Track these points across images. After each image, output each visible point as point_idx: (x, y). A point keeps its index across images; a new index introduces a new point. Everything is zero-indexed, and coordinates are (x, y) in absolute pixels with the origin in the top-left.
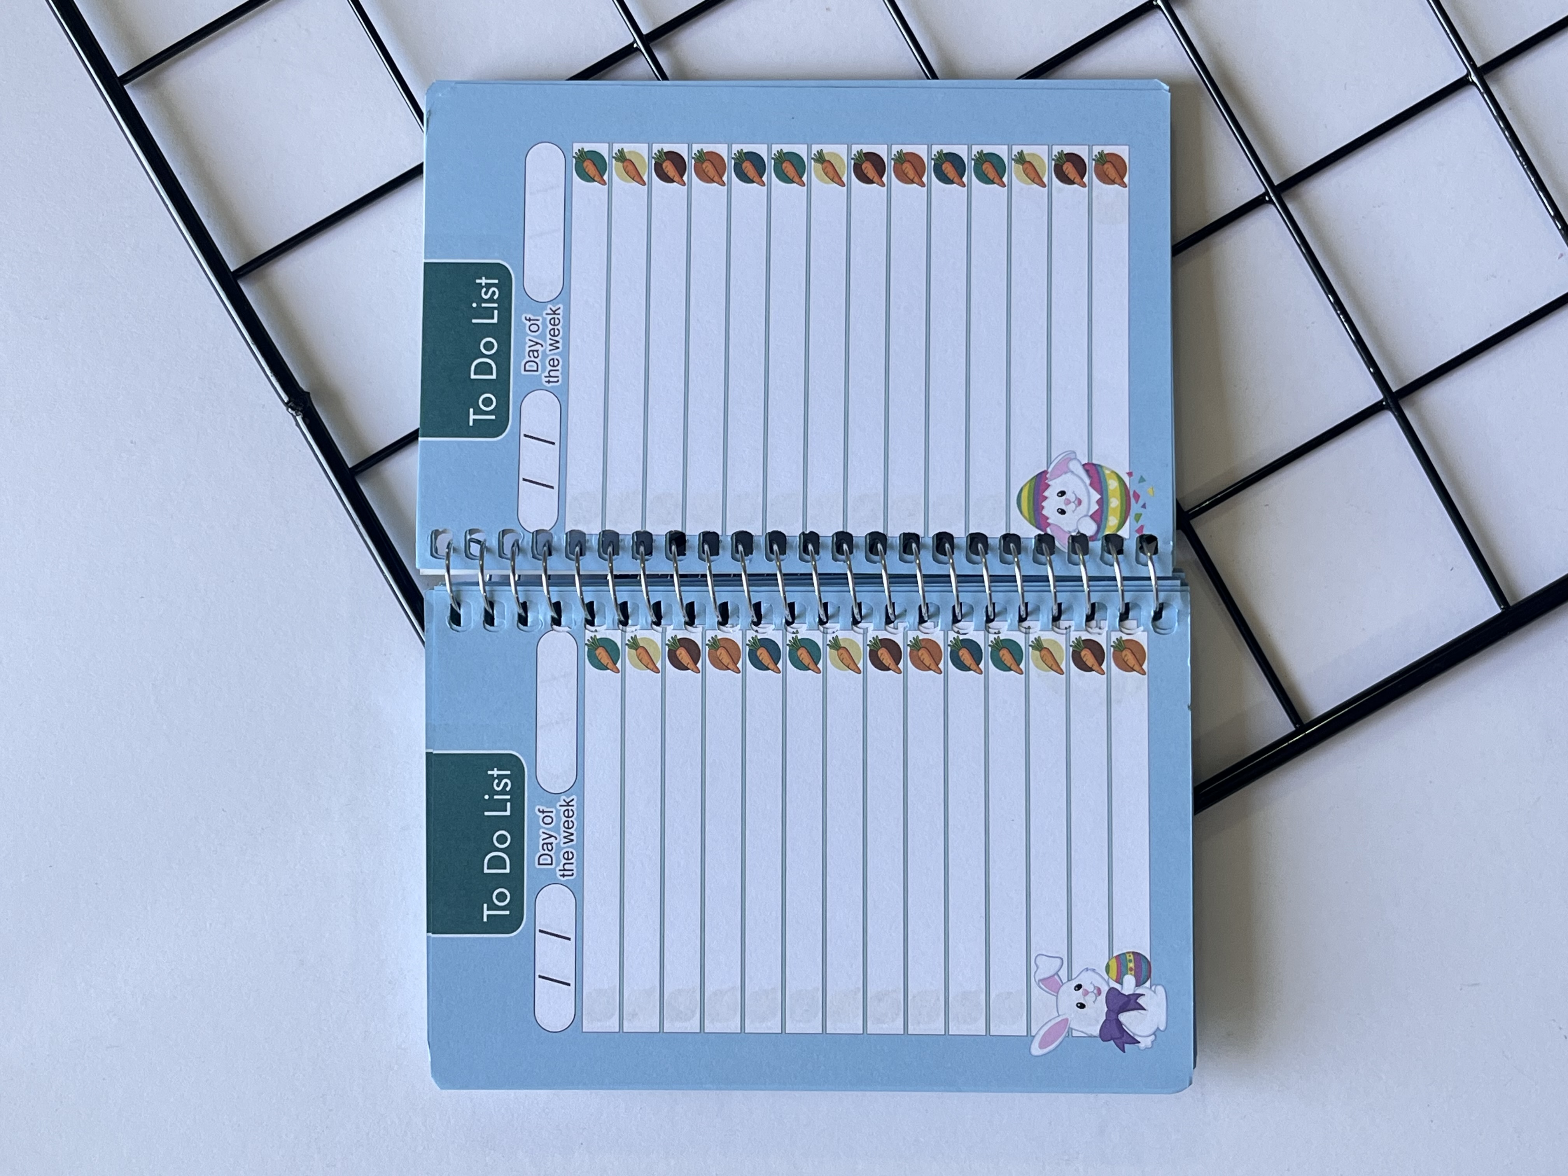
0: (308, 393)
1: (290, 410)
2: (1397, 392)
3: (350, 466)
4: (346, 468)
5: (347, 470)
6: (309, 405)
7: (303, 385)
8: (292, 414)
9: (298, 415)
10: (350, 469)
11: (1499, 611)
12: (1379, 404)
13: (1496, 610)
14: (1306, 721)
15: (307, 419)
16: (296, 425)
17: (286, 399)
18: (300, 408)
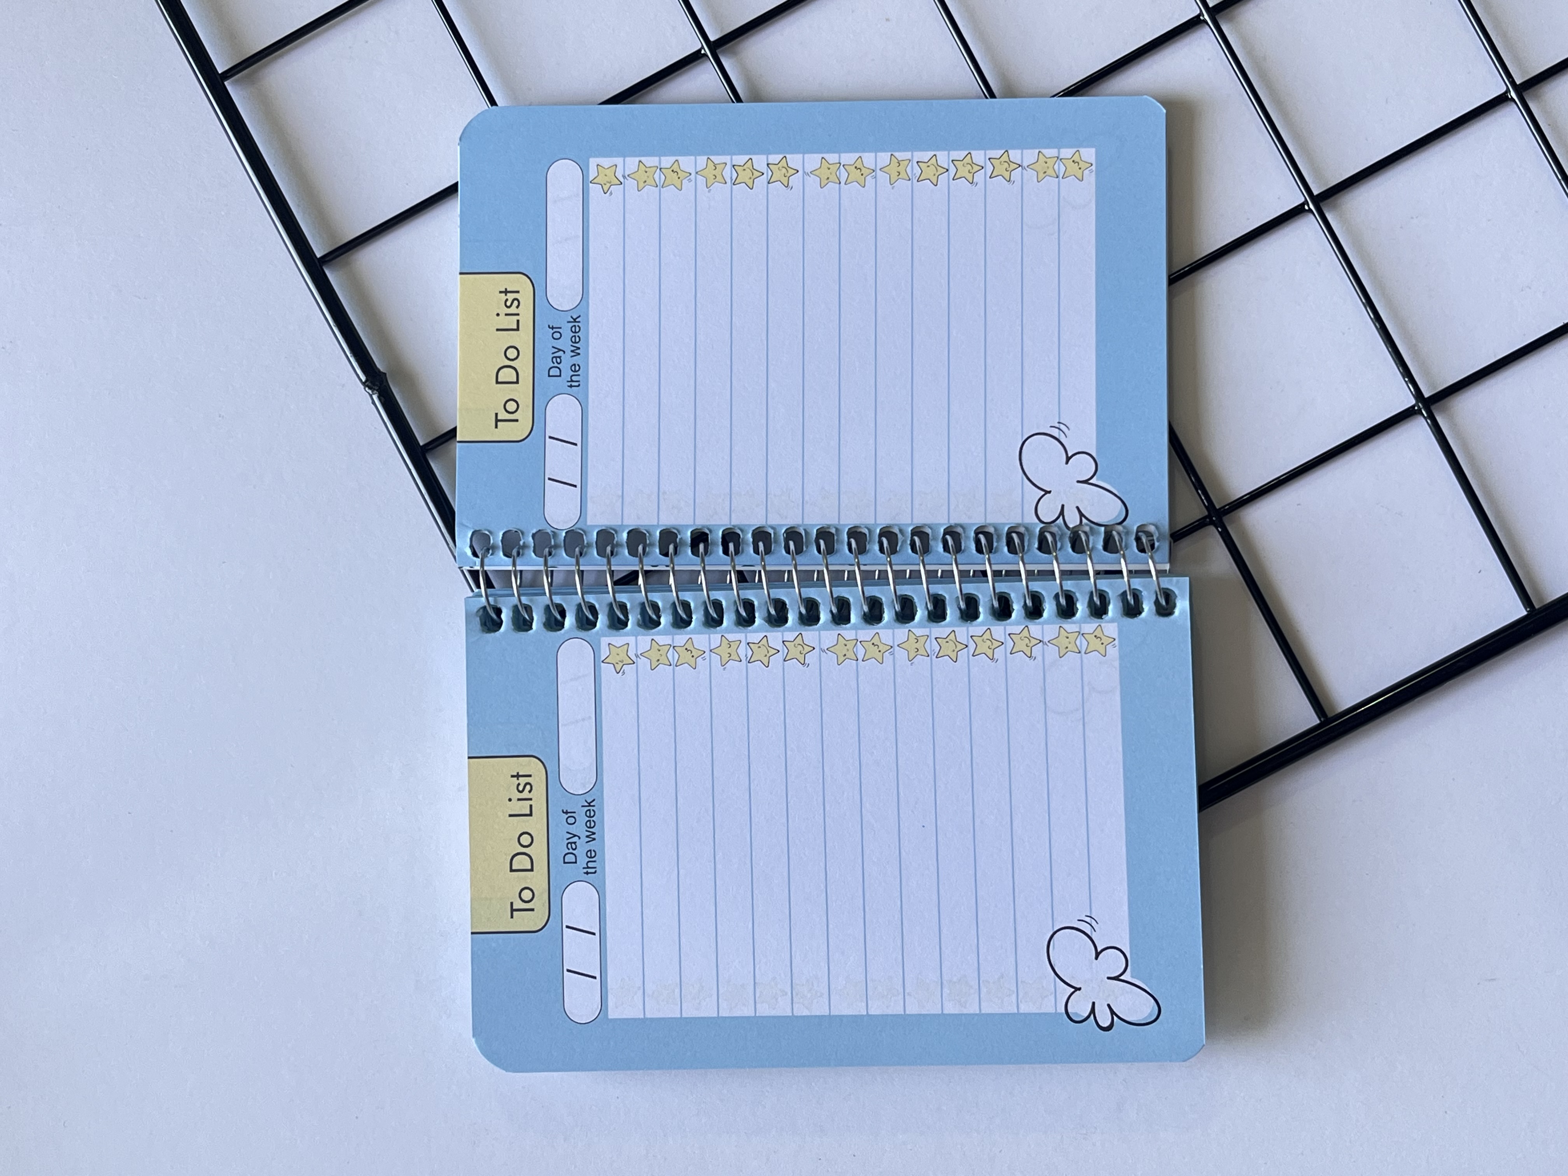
0: (385, 374)
1: (367, 389)
2: (1430, 397)
5: (419, 447)
6: (385, 384)
7: (380, 365)
9: (374, 394)
10: (422, 446)
11: (1525, 613)
12: (1411, 409)
13: (1521, 612)
14: (1330, 714)
15: (383, 399)
16: (372, 403)
17: (363, 379)
18: (376, 388)
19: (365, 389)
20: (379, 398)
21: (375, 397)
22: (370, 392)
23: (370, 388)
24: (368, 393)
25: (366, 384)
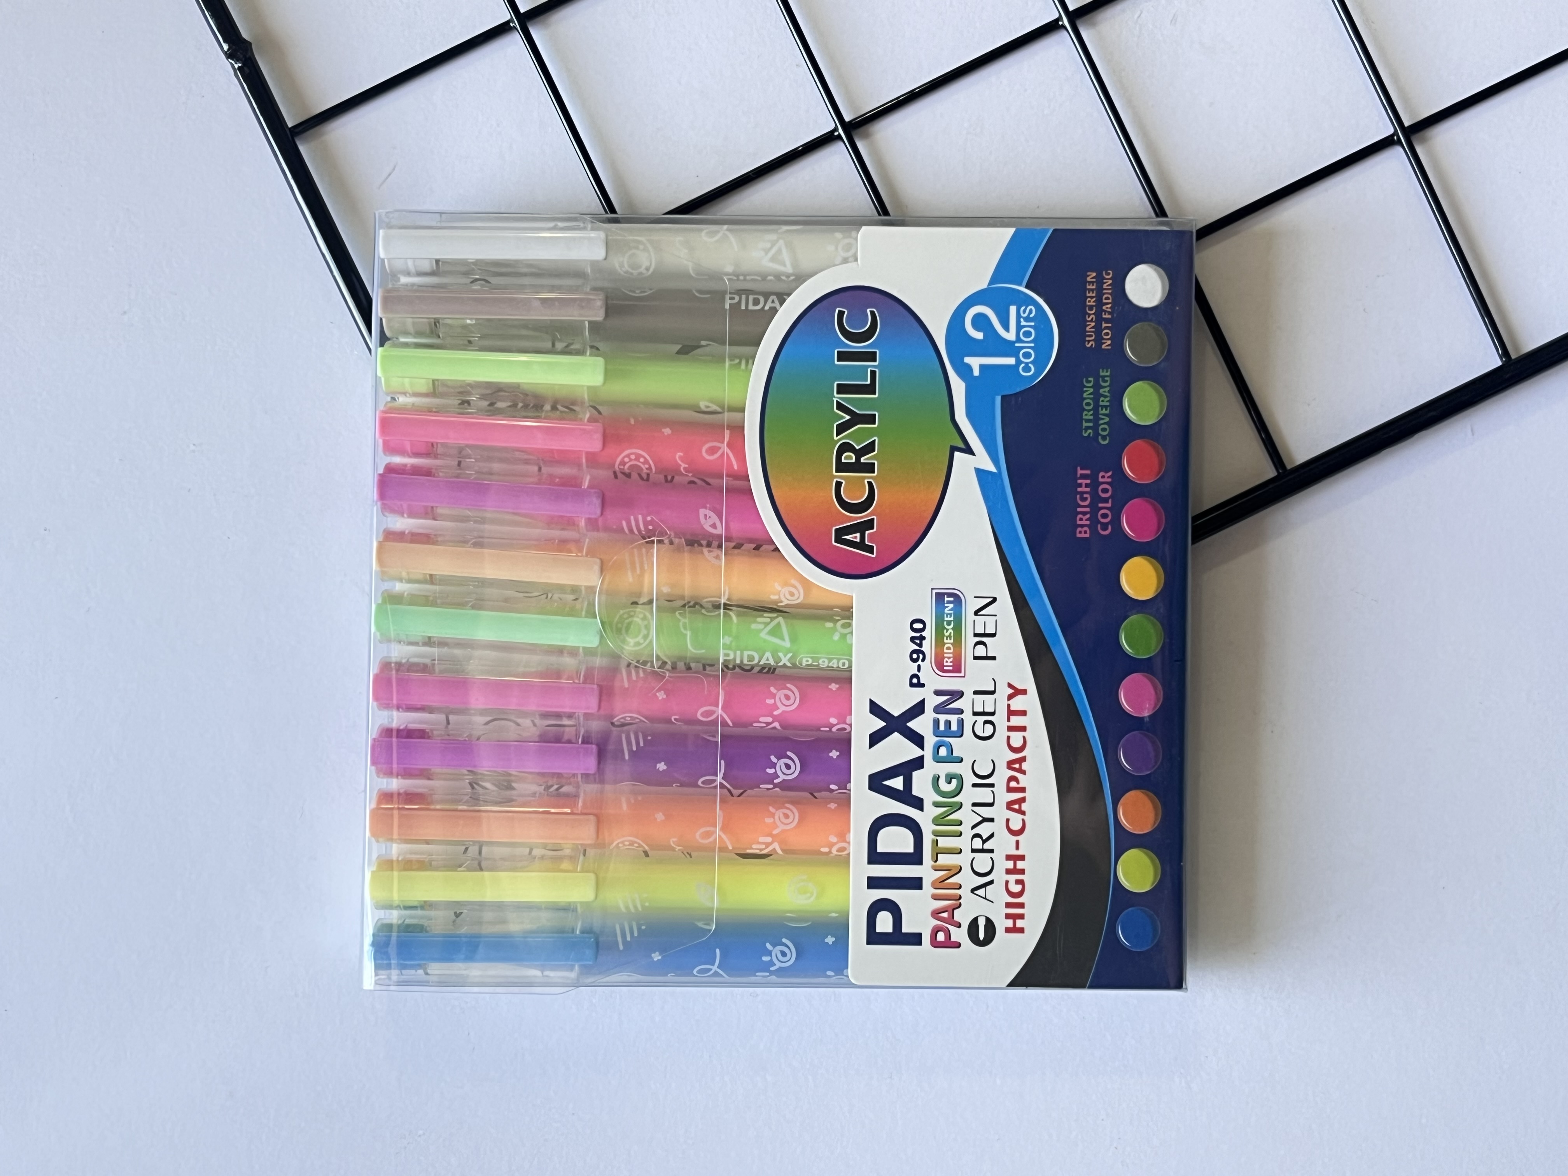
0: (250, 44)
1: (230, 60)
2: (1410, 127)
3: (290, 125)
4: (284, 126)
6: (249, 54)
7: (245, 35)
8: (231, 63)
9: (236, 65)
10: (290, 129)
11: (1500, 363)
12: (1390, 138)
13: (1495, 362)
14: (1289, 467)
15: (245, 70)
17: (225, 47)
18: (240, 57)
19: (227, 59)
21: (238, 69)
23: (232, 58)
24: (229, 62)
25: (229, 52)
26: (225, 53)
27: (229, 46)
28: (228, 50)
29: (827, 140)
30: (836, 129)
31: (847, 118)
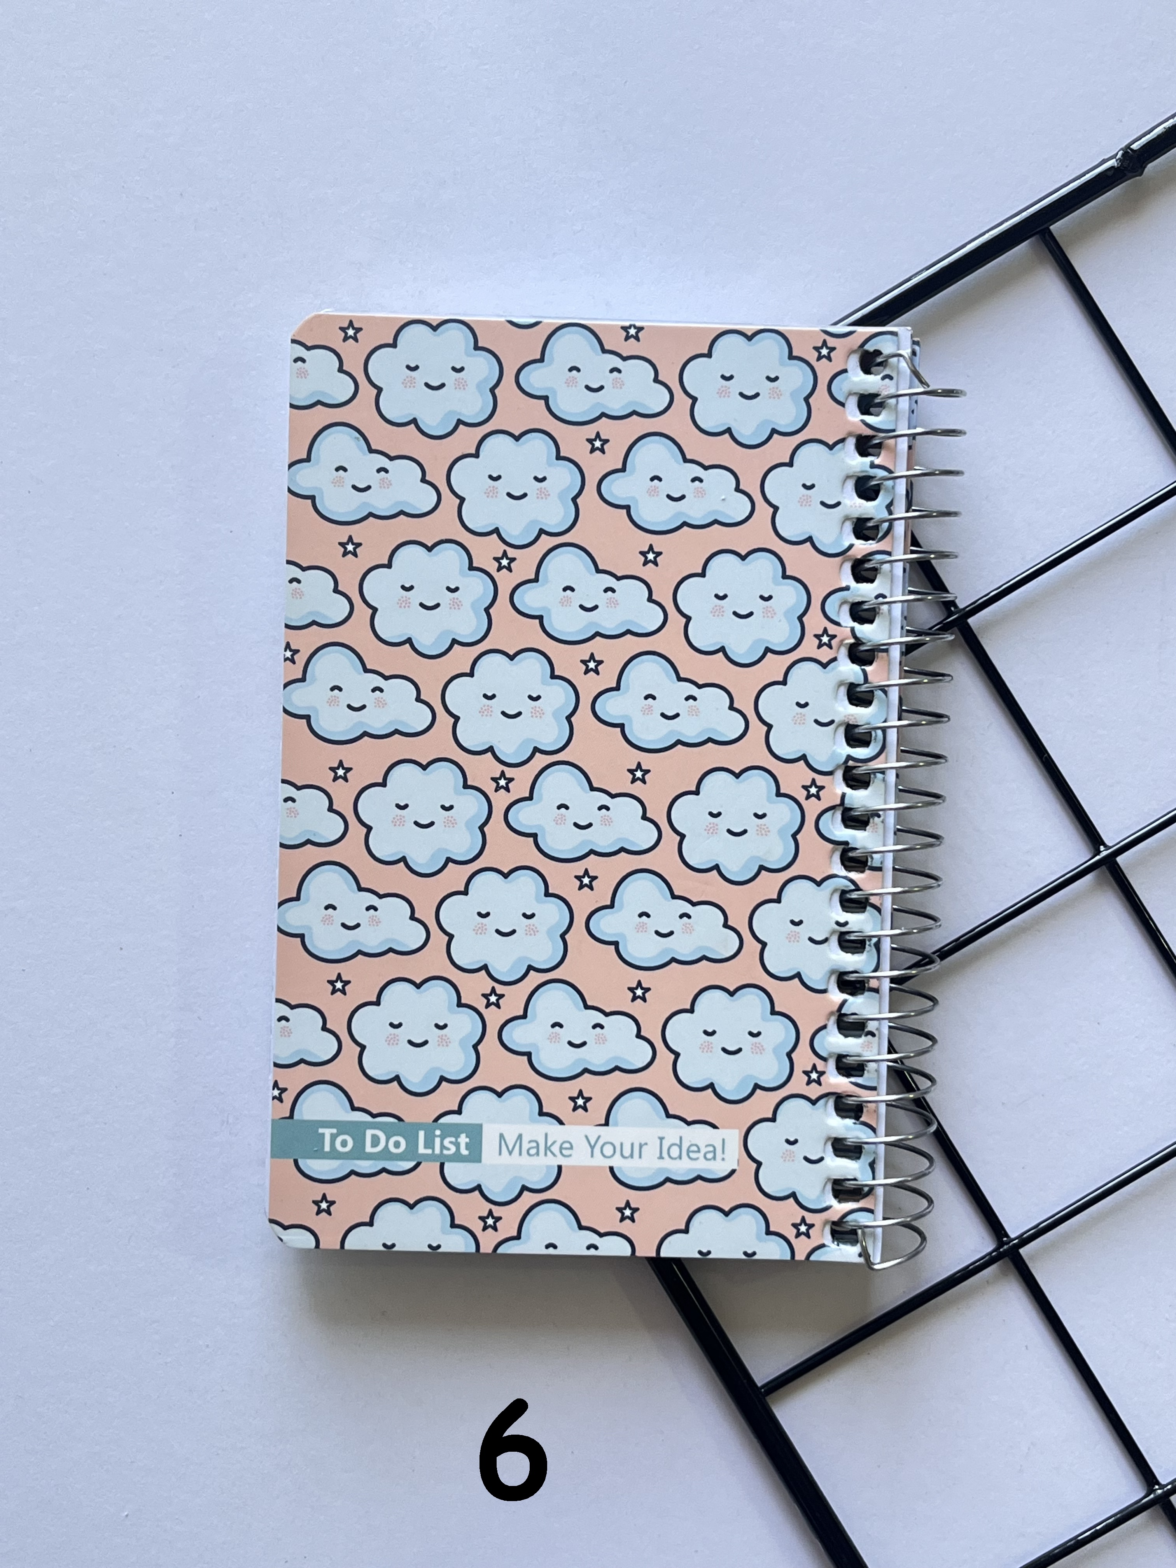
0: (1142, 173)
3: (1051, 228)
4: (1050, 223)
5: (1049, 223)
6: (1131, 174)
9: (1117, 160)
10: (1048, 227)
15: (1110, 173)
16: (1104, 160)
17: (1135, 146)
18: (1125, 165)
19: (1121, 149)
20: (1112, 167)
21: (1112, 163)
22: (1119, 156)
23: (1123, 155)
24: (1117, 154)
25: (1129, 151)
26: (1128, 147)
27: (1136, 151)
28: (1132, 150)
29: (1093, 837)
30: (1107, 847)
31: (1120, 859)
